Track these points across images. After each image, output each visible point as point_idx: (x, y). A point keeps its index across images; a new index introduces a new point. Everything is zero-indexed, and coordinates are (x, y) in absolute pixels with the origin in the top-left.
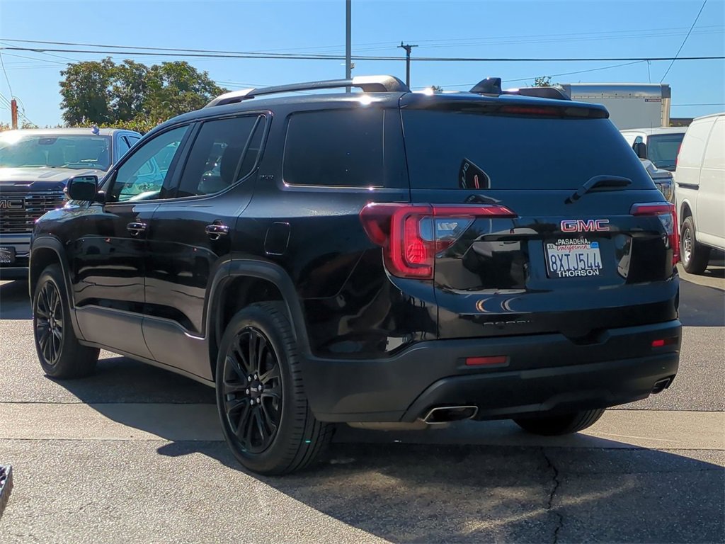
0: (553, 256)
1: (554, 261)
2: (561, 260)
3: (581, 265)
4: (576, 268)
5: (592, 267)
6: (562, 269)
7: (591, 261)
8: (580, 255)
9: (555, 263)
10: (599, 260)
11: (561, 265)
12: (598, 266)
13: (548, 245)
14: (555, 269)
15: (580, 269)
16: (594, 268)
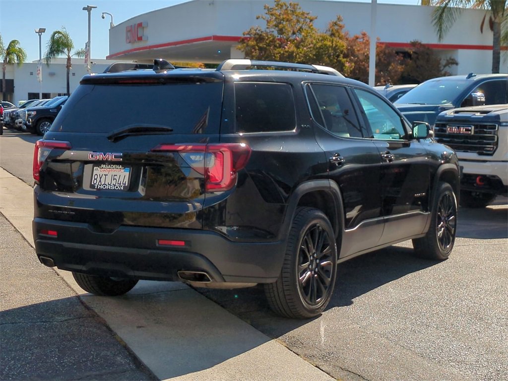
0: (96, 175)
1: (96, 178)
2: (100, 178)
3: (114, 182)
4: (110, 183)
5: (120, 184)
6: (100, 184)
7: (121, 180)
8: (114, 175)
9: (96, 179)
10: (126, 180)
11: (100, 181)
12: (125, 184)
13: (95, 168)
14: (95, 183)
15: (112, 184)
16: (122, 185)
